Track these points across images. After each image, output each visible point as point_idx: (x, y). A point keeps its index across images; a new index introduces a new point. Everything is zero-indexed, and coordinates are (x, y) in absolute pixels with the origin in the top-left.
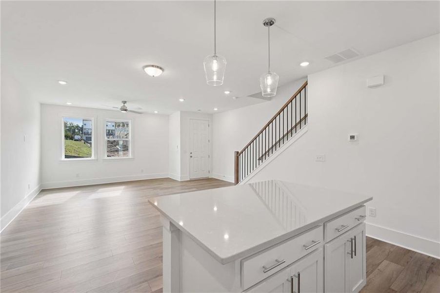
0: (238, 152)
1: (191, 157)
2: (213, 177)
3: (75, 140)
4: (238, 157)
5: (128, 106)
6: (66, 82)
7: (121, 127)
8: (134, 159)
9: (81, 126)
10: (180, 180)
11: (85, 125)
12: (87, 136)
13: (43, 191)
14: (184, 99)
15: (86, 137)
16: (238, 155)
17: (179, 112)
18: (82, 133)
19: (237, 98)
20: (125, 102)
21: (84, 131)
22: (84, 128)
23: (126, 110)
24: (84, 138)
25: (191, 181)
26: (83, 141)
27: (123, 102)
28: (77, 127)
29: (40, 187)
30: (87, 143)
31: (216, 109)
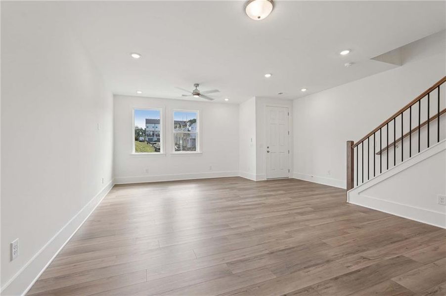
0: (352, 142)
1: (268, 152)
2: (293, 177)
3: (140, 141)
4: (352, 150)
5: (200, 90)
6: (139, 55)
7: (178, 129)
8: (202, 154)
9: (144, 129)
10: (255, 180)
11: (148, 127)
12: (149, 137)
13: (116, 186)
14: (271, 74)
15: (149, 139)
16: (352, 145)
17: (255, 98)
18: (145, 135)
19: (352, 63)
20: (197, 85)
21: (147, 133)
22: (147, 130)
23: (198, 94)
24: (147, 140)
25: (267, 181)
26: (146, 142)
27: (195, 85)
28: (142, 129)
29: (113, 182)
30: (150, 143)
31: (304, 90)
